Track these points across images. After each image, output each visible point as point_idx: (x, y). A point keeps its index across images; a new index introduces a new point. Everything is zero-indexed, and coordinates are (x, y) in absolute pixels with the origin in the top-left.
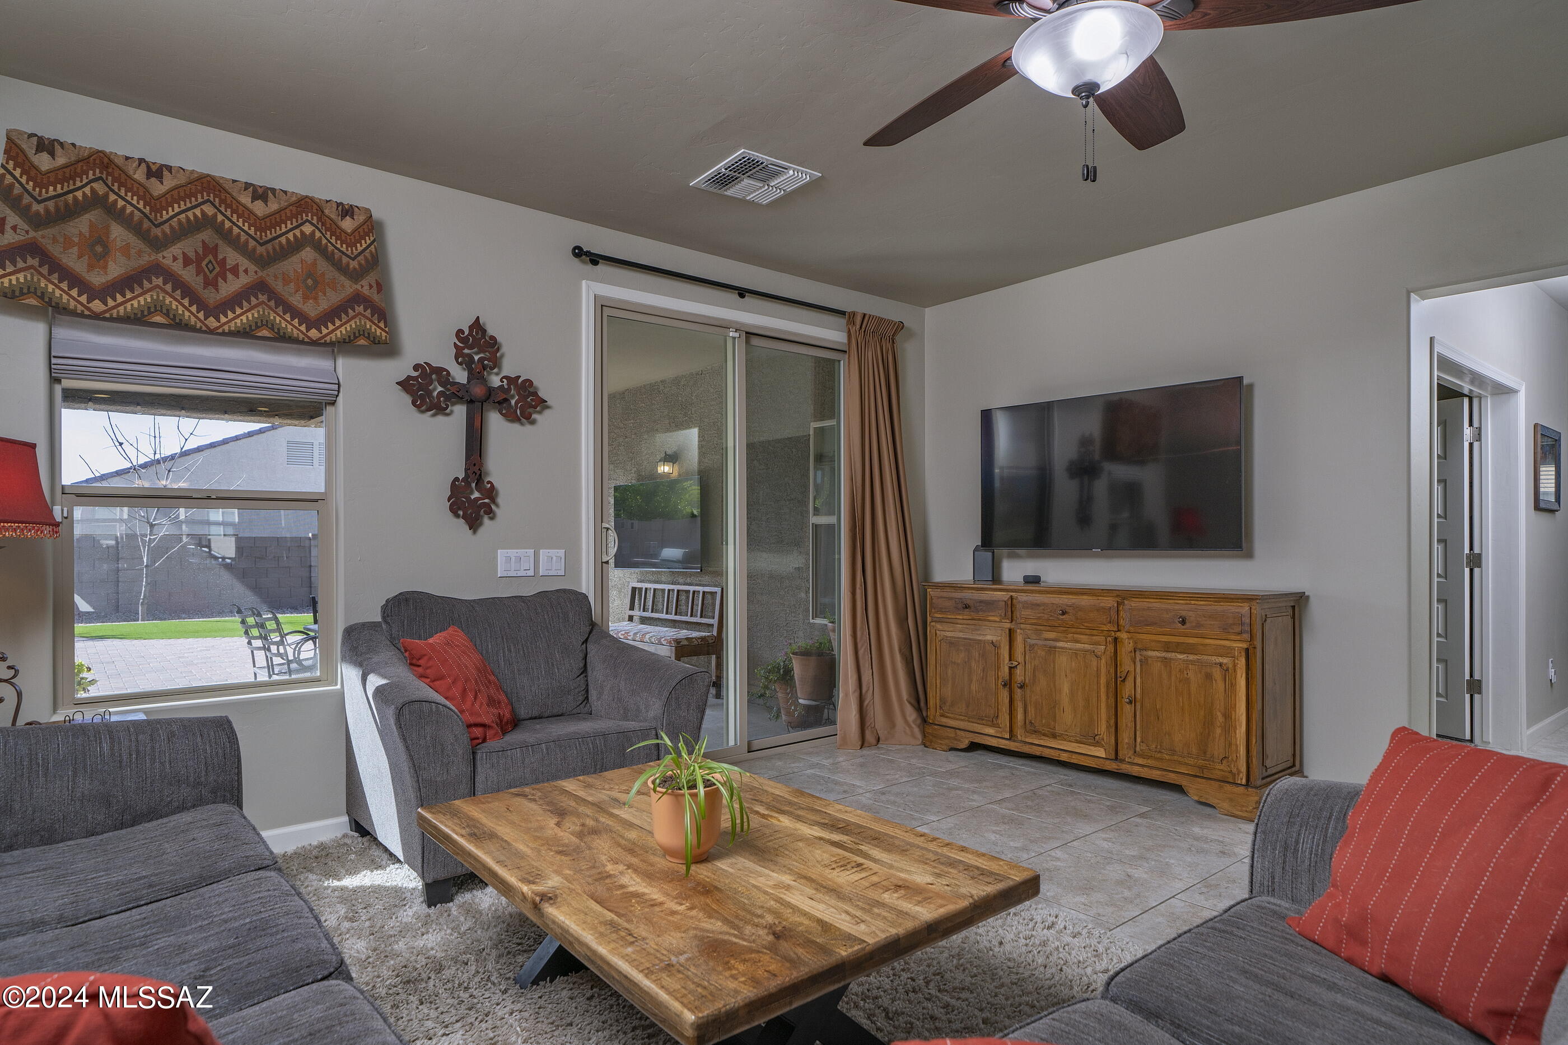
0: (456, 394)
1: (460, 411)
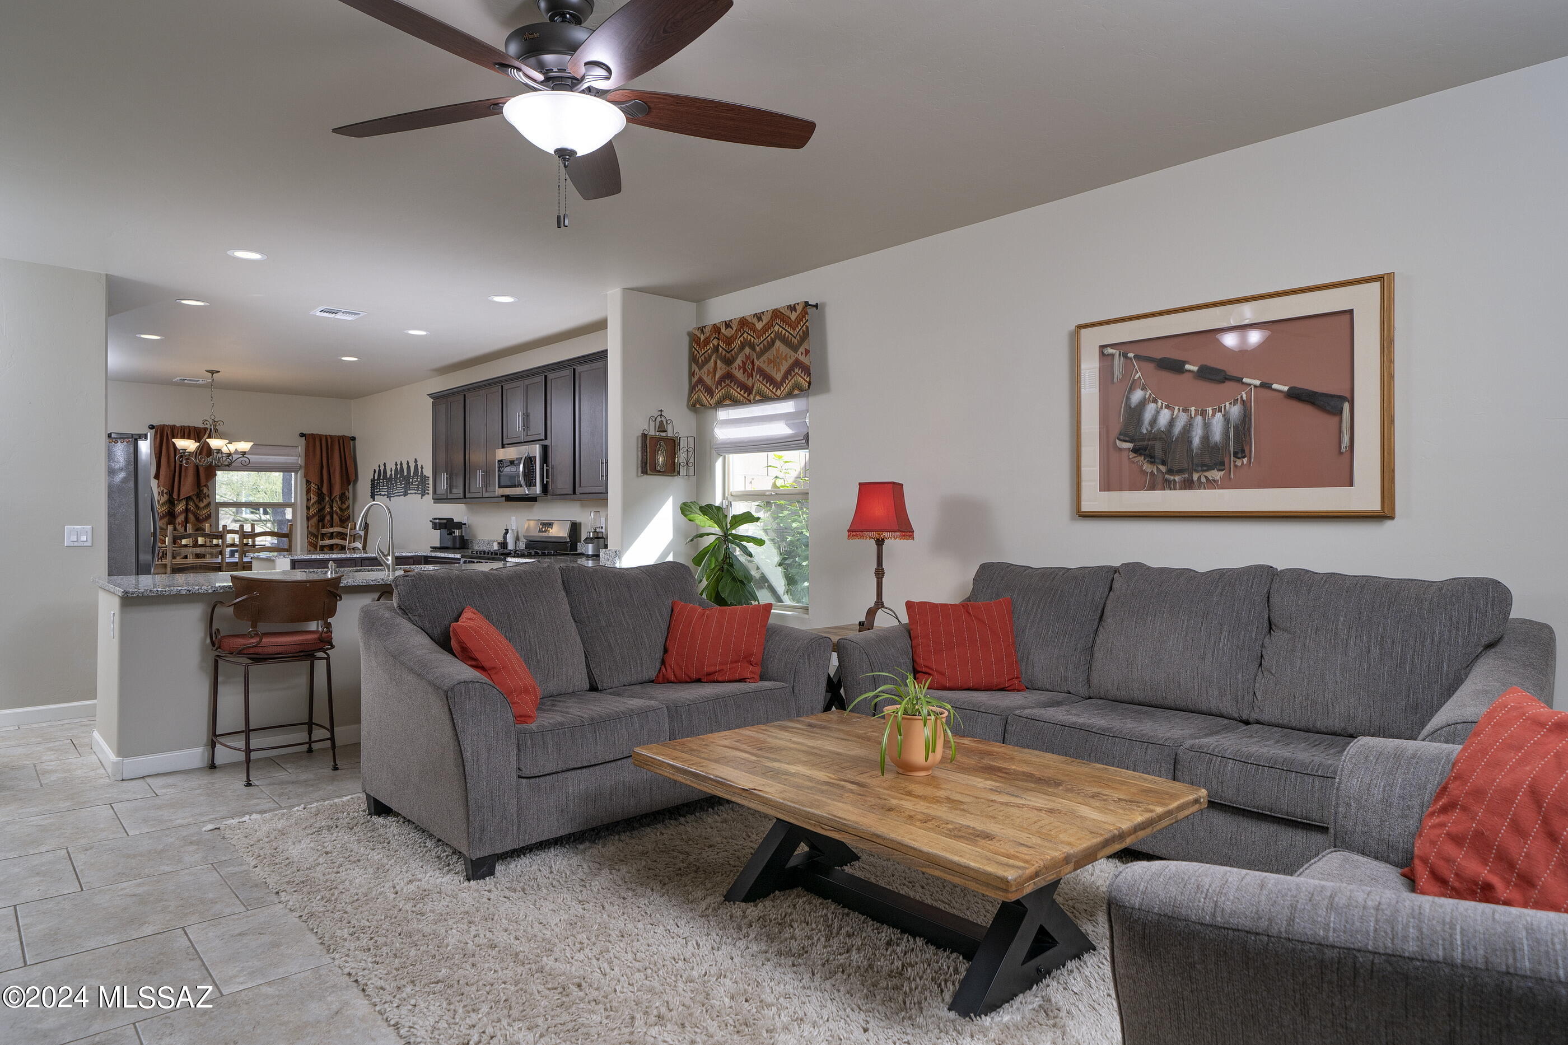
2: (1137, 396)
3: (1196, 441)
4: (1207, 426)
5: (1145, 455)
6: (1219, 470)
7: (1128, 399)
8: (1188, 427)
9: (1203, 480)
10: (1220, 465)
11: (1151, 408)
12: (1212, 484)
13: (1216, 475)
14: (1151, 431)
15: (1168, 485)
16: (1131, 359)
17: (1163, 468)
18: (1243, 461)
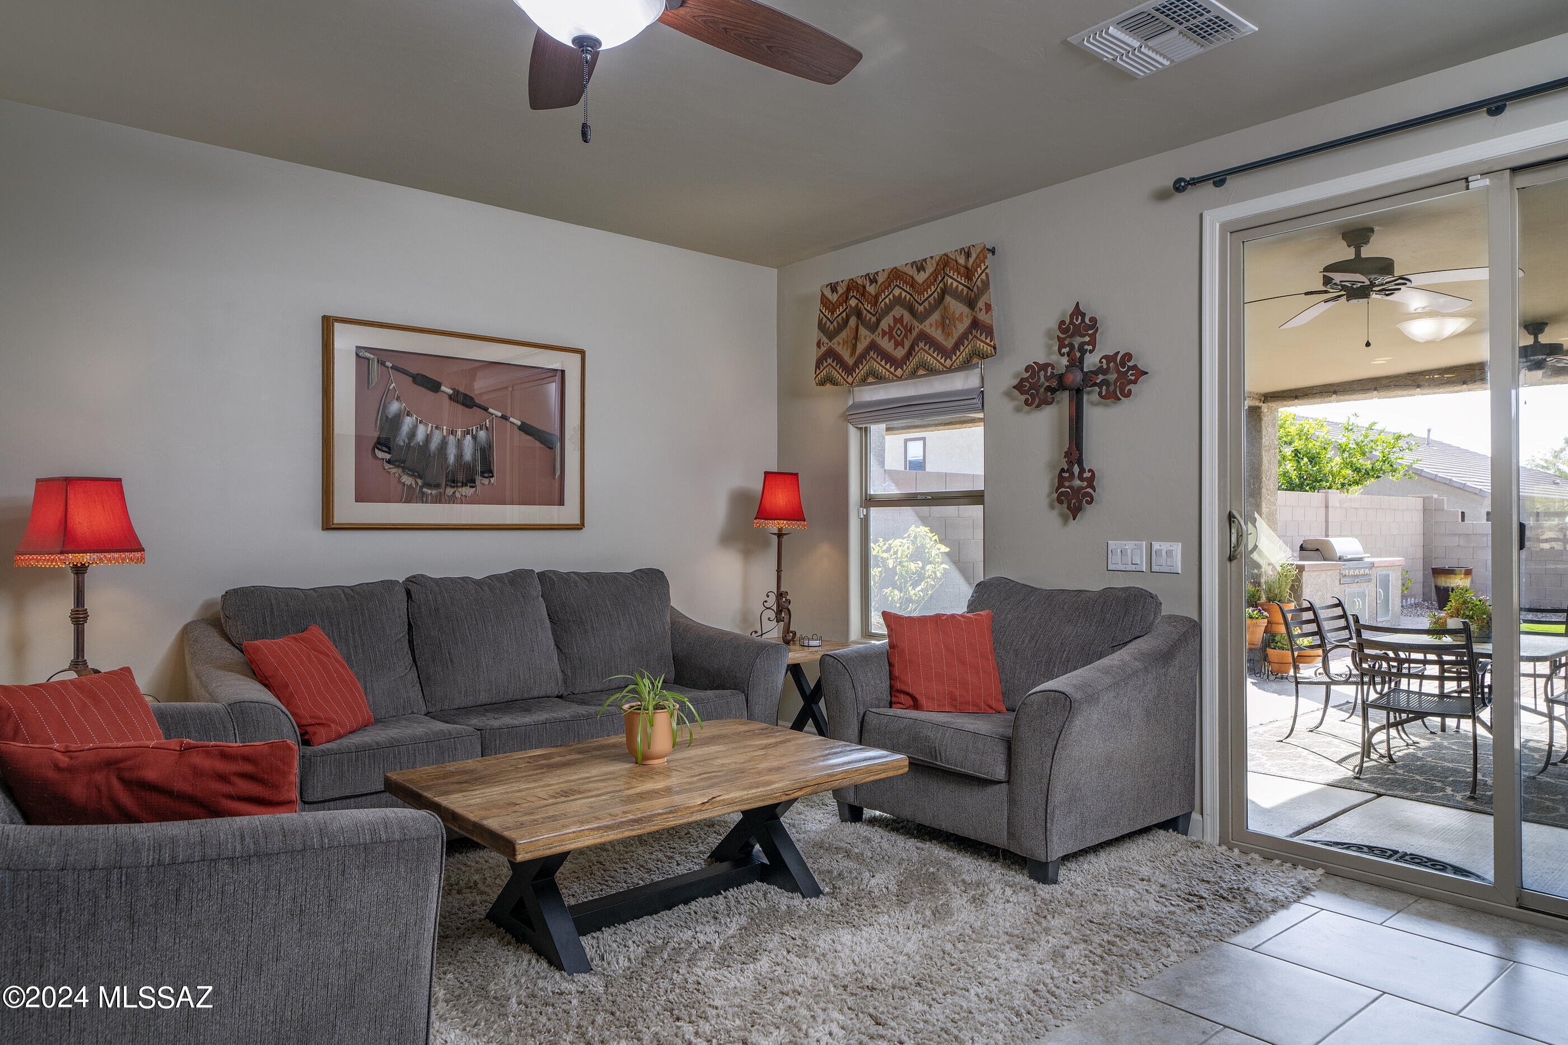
0: (1060, 384)
1: (1065, 397)
2: (395, 407)
3: (451, 459)
4: (459, 444)
5: (403, 468)
6: (471, 487)
7: (385, 407)
8: (443, 445)
9: (458, 495)
10: (471, 482)
11: (408, 422)
12: (465, 500)
13: (467, 491)
14: (409, 444)
15: (423, 499)
16: (387, 367)
17: (420, 482)
18: (490, 481)
